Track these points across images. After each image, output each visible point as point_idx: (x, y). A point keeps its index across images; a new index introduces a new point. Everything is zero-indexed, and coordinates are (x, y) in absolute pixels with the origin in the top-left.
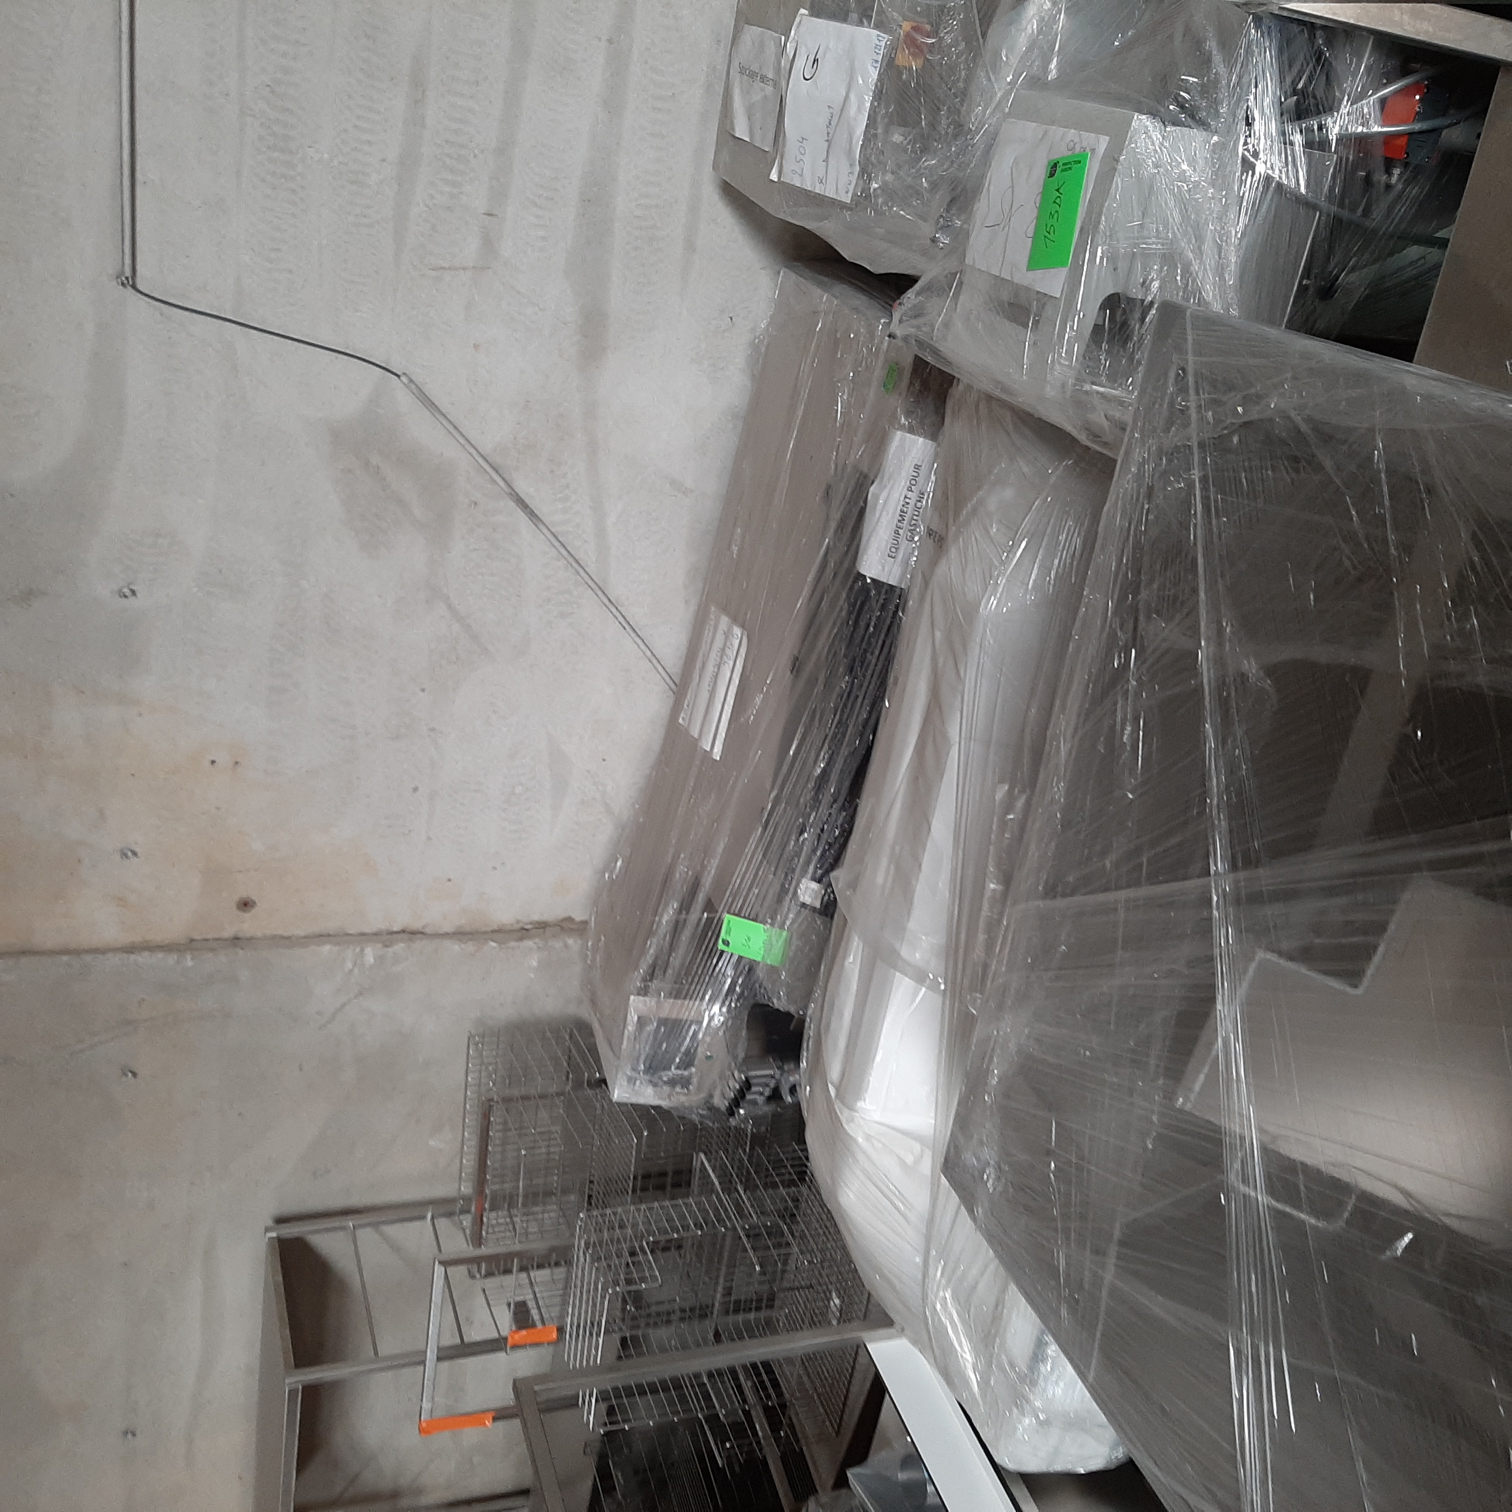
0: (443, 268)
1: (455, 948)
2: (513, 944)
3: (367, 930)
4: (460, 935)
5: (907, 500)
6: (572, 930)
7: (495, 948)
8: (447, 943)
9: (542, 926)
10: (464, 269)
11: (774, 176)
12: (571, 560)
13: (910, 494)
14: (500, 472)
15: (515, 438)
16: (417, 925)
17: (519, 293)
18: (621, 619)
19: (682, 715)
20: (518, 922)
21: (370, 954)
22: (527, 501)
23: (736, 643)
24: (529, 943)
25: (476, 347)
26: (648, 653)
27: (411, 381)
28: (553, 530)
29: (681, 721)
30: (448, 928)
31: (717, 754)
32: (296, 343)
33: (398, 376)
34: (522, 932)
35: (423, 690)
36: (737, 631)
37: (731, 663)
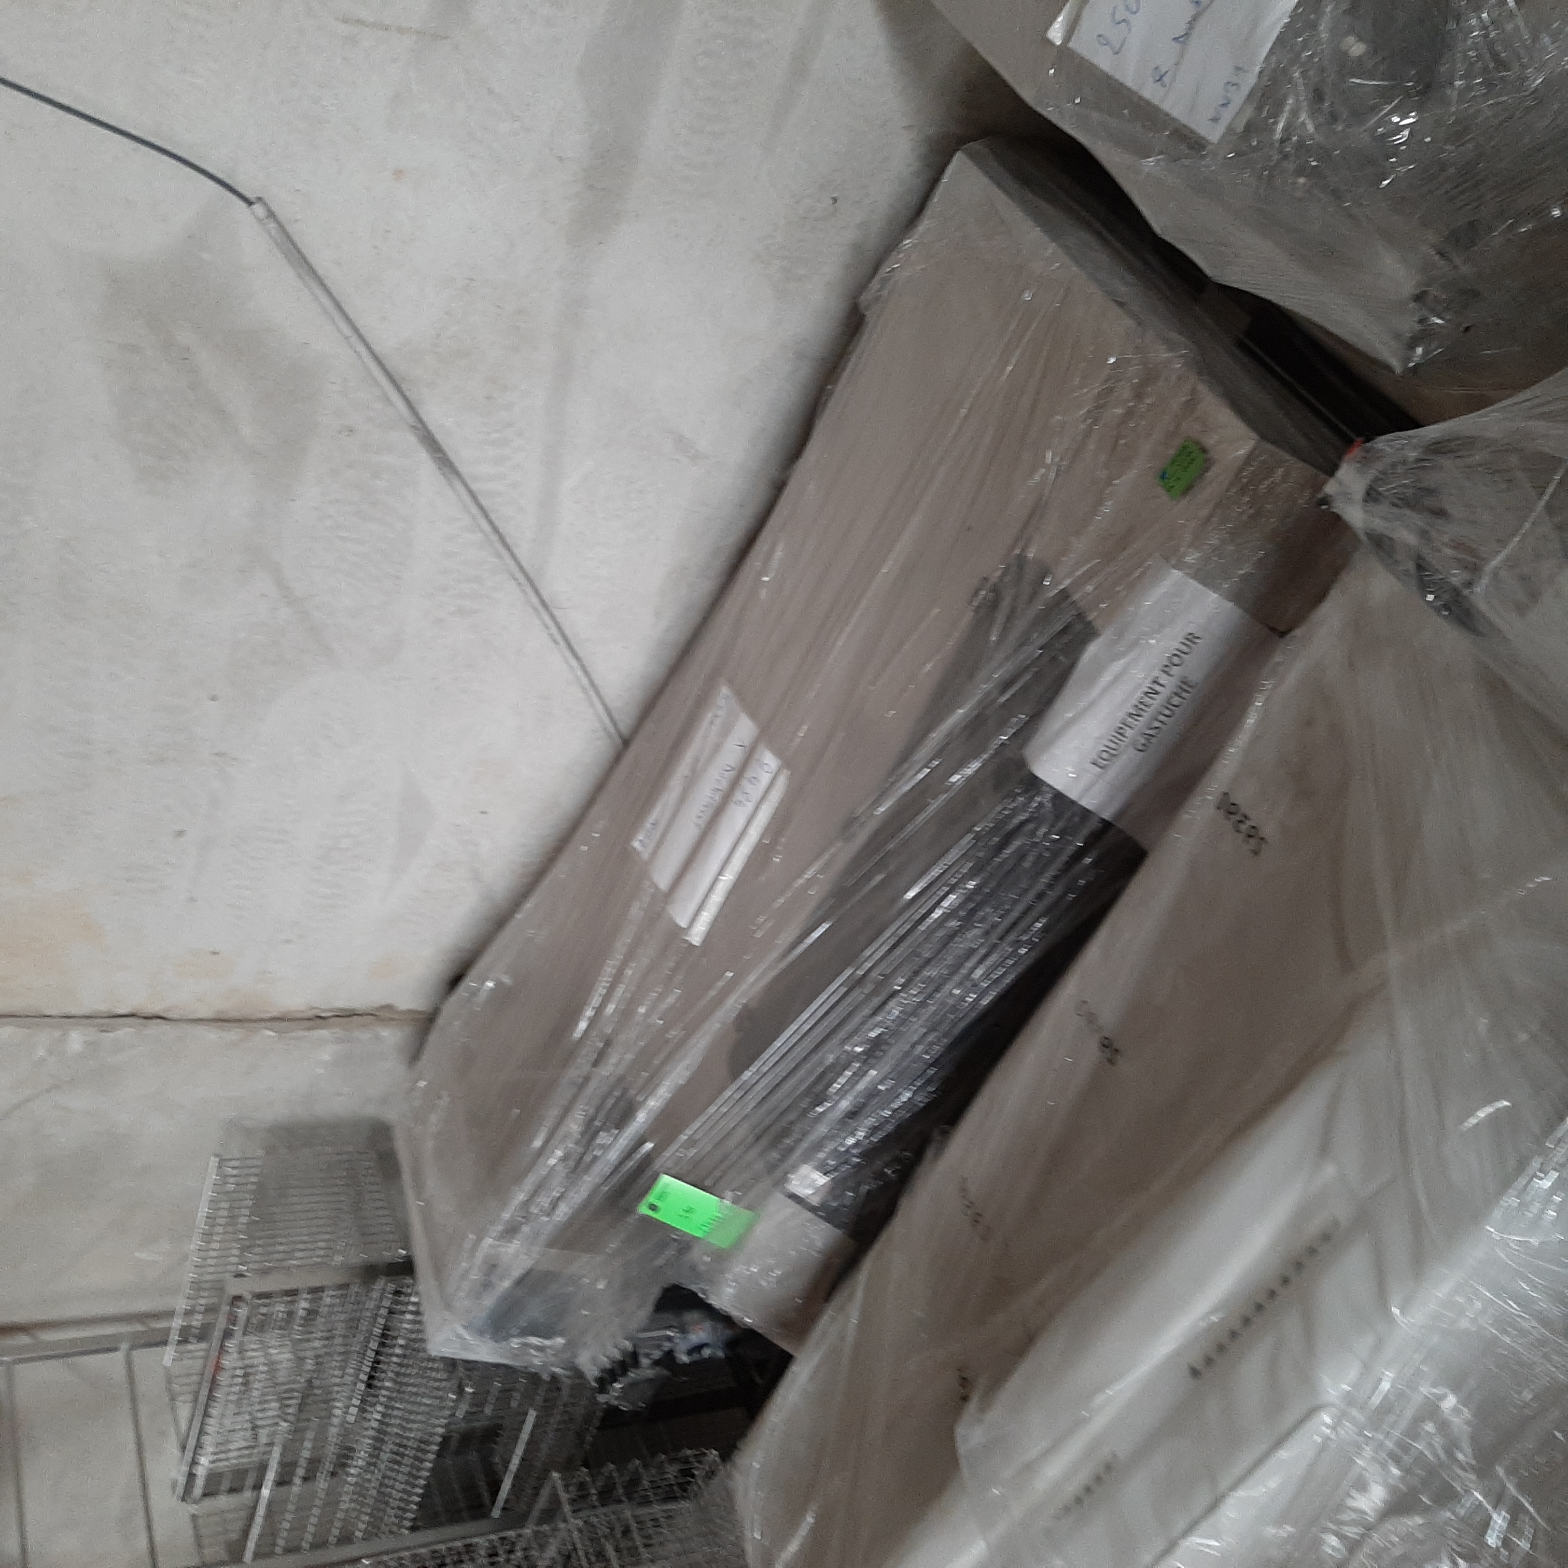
0: (359, 22)
1: (211, 1035)
2: (301, 1033)
3: (74, 1011)
4: (221, 1021)
5: (1158, 688)
6: (393, 1019)
7: (273, 1037)
8: (200, 1031)
9: (348, 1015)
10: (401, 30)
11: (1056, 34)
12: (494, 538)
13: (1164, 679)
14: (404, 387)
15: (438, 336)
16: (156, 1008)
17: (491, 91)
18: (554, 630)
19: (641, 836)
20: (313, 1008)
21: (76, 1040)
22: (439, 437)
23: (765, 778)
24: (323, 1033)
25: (399, 173)
26: (585, 681)
27: (271, 214)
28: (474, 486)
29: (636, 844)
30: (204, 1012)
31: (696, 936)
32: (61, 113)
33: (249, 203)
34: (318, 1019)
35: (214, 698)
36: (769, 761)
37: (750, 806)
